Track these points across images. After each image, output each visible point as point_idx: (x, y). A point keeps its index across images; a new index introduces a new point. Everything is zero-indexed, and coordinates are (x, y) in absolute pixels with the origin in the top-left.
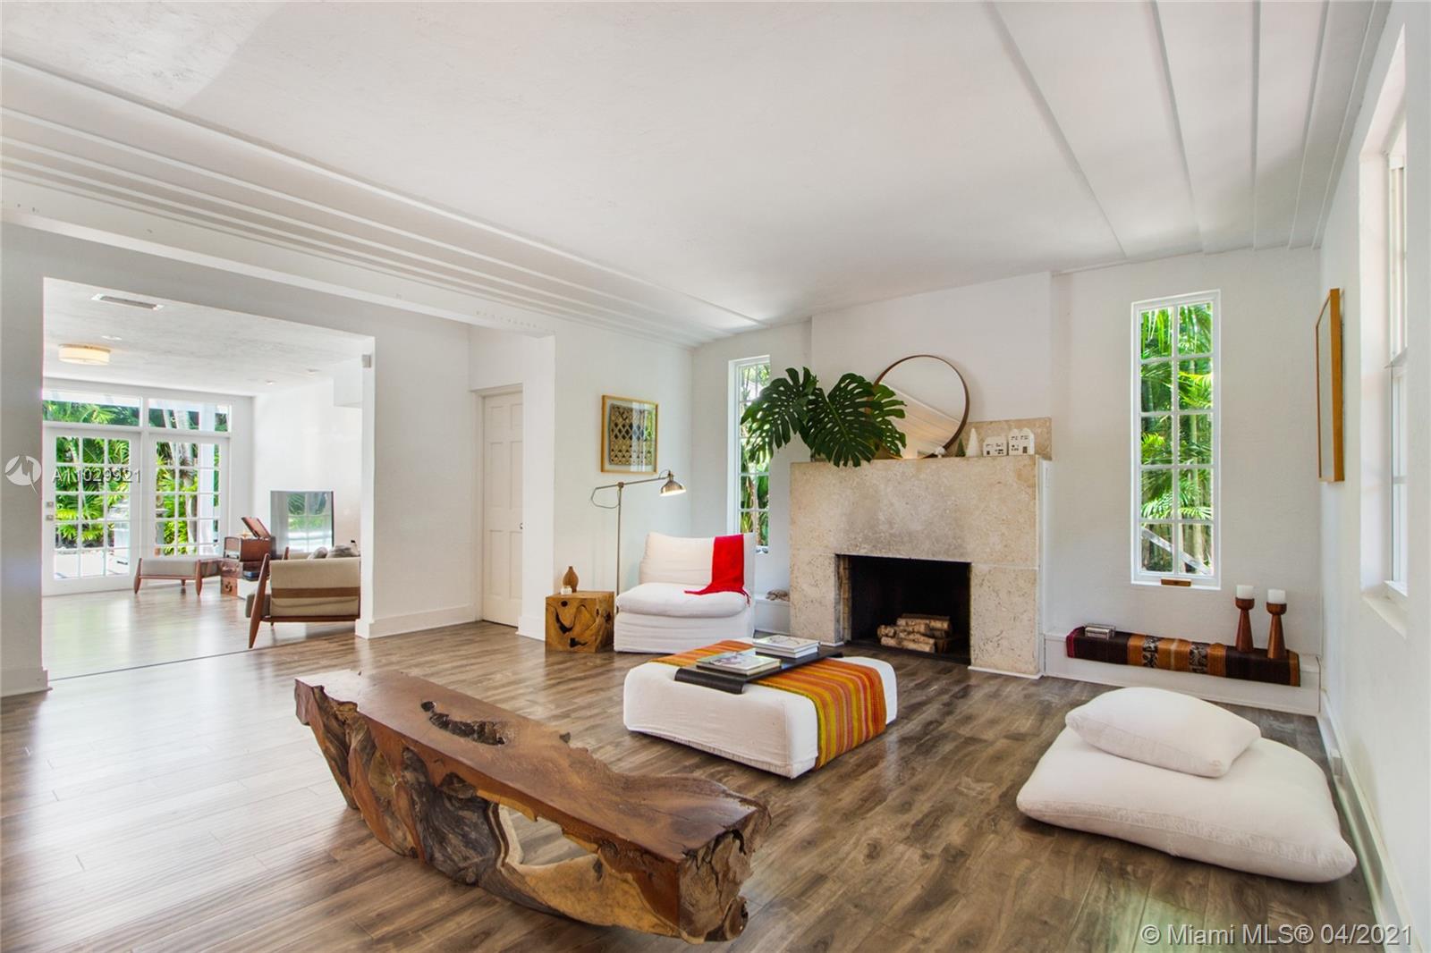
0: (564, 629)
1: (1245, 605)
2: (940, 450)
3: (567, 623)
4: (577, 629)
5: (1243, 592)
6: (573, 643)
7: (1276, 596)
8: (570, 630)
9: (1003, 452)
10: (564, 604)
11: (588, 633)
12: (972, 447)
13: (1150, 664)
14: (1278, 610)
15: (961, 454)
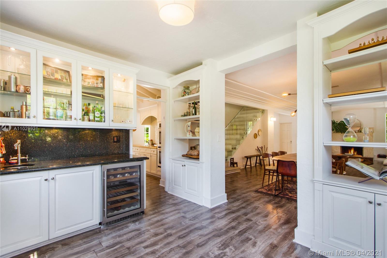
12: (363, 131)
15: (361, 132)
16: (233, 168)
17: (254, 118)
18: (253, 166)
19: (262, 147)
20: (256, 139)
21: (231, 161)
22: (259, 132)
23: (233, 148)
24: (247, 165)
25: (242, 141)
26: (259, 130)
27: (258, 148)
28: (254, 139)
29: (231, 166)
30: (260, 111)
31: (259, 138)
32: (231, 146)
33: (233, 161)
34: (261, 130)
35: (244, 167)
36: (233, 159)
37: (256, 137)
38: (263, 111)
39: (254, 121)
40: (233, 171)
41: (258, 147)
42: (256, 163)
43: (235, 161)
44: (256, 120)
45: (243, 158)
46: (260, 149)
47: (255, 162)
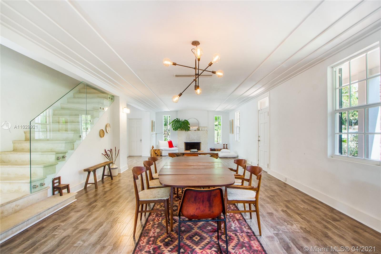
0: (156, 154)
1: (224, 145)
2: (196, 130)
3: (156, 153)
4: (158, 153)
5: (224, 143)
6: (157, 155)
7: (226, 144)
8: (157, 153)
9: (204, 130)
10: (156, 150)
11: (159, 154)
12: (200, 129)
13: (217, 151)
15: (199, 130)
16: (60, 199)
17: (100, 106)
18: (99, 180)
19: (111, 150)
20: (103, 138)
21: (53, 183)
22: (107, 128)
23: (58, 159)
24: (88, 182)
25: (77, 142)
26: (106, 125)
27: (106, 152)
28: (100, 138)
29: (53, 194)
30: (109, 96)
31: (107, 136)
32: (55, 153)
33: (59, 182)
34: (109, 125)
35: (83, 188)
36: (59, 178)
37: (102, 135)
38: (113, 98)
39: (100, 110)
40: (60, 205)
41: (105, 150)
42: (103, 175)
43: (63, 182)
44: (103, 109)
45: (80, 173)
46: (109, 153)
47: (102, 173)
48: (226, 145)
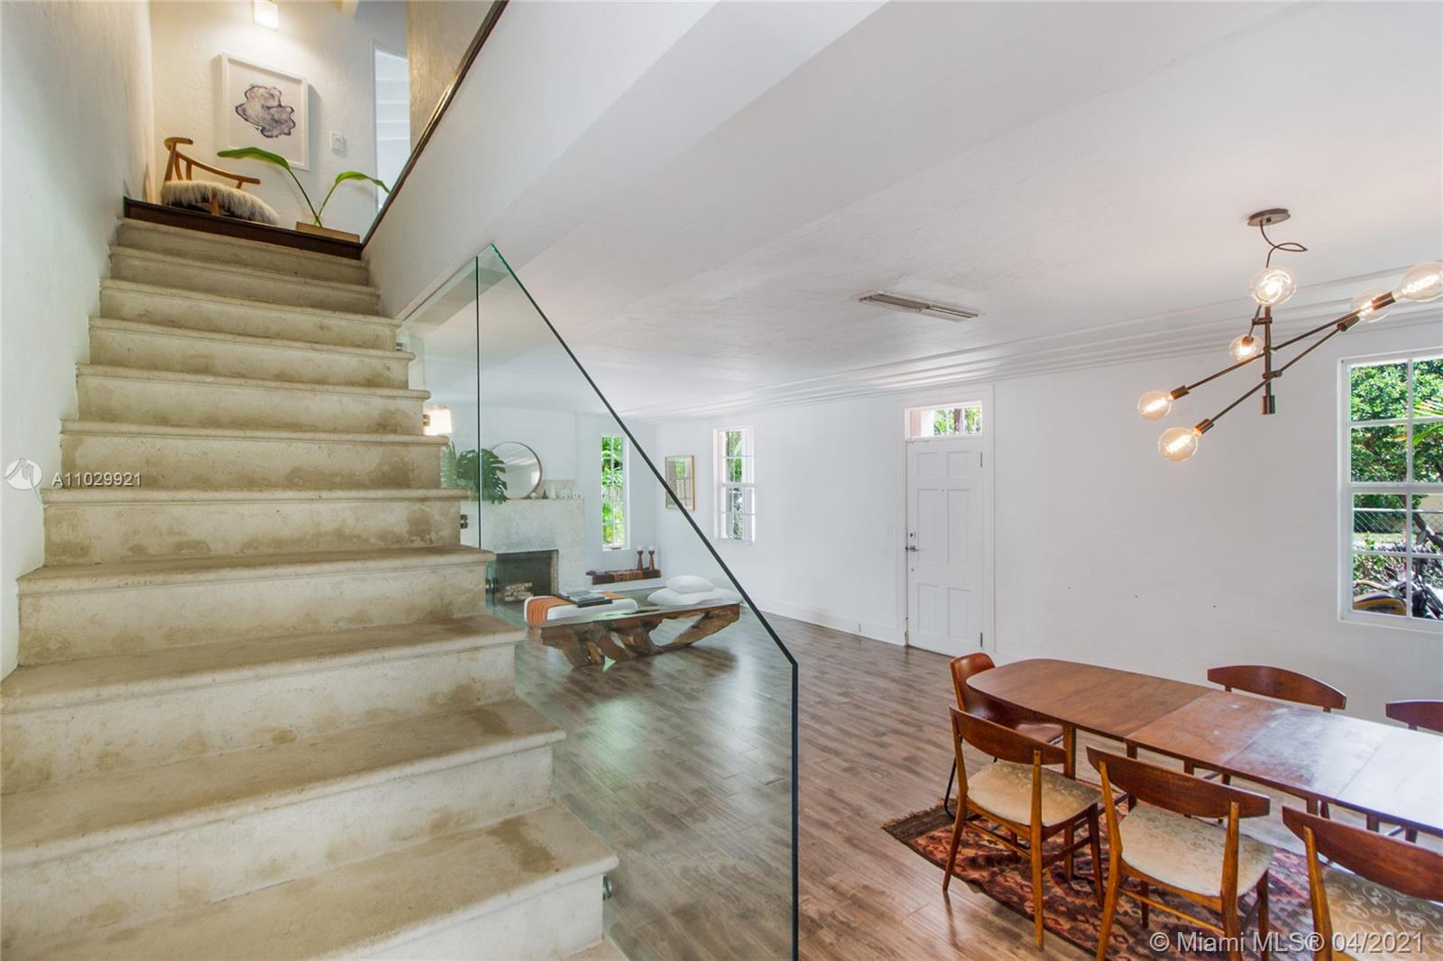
1: (640, 553)
5: (639, 549)
7: (651, 549)
12: (552, 494)
13: (622, 580)
14: (652, 553)
15: (546, 497)
48: (649, 556)
